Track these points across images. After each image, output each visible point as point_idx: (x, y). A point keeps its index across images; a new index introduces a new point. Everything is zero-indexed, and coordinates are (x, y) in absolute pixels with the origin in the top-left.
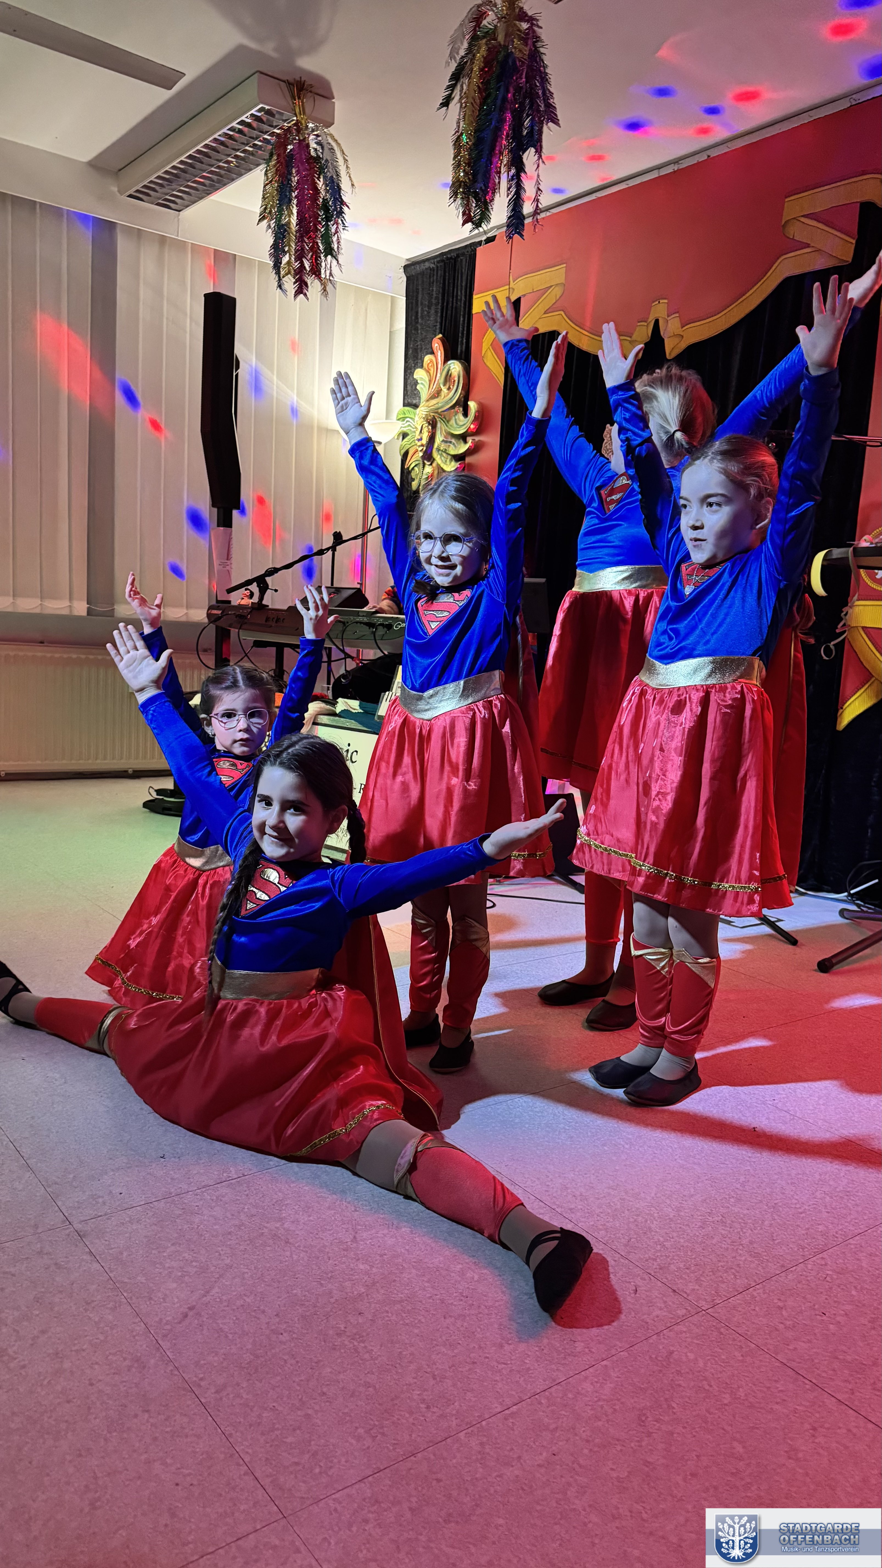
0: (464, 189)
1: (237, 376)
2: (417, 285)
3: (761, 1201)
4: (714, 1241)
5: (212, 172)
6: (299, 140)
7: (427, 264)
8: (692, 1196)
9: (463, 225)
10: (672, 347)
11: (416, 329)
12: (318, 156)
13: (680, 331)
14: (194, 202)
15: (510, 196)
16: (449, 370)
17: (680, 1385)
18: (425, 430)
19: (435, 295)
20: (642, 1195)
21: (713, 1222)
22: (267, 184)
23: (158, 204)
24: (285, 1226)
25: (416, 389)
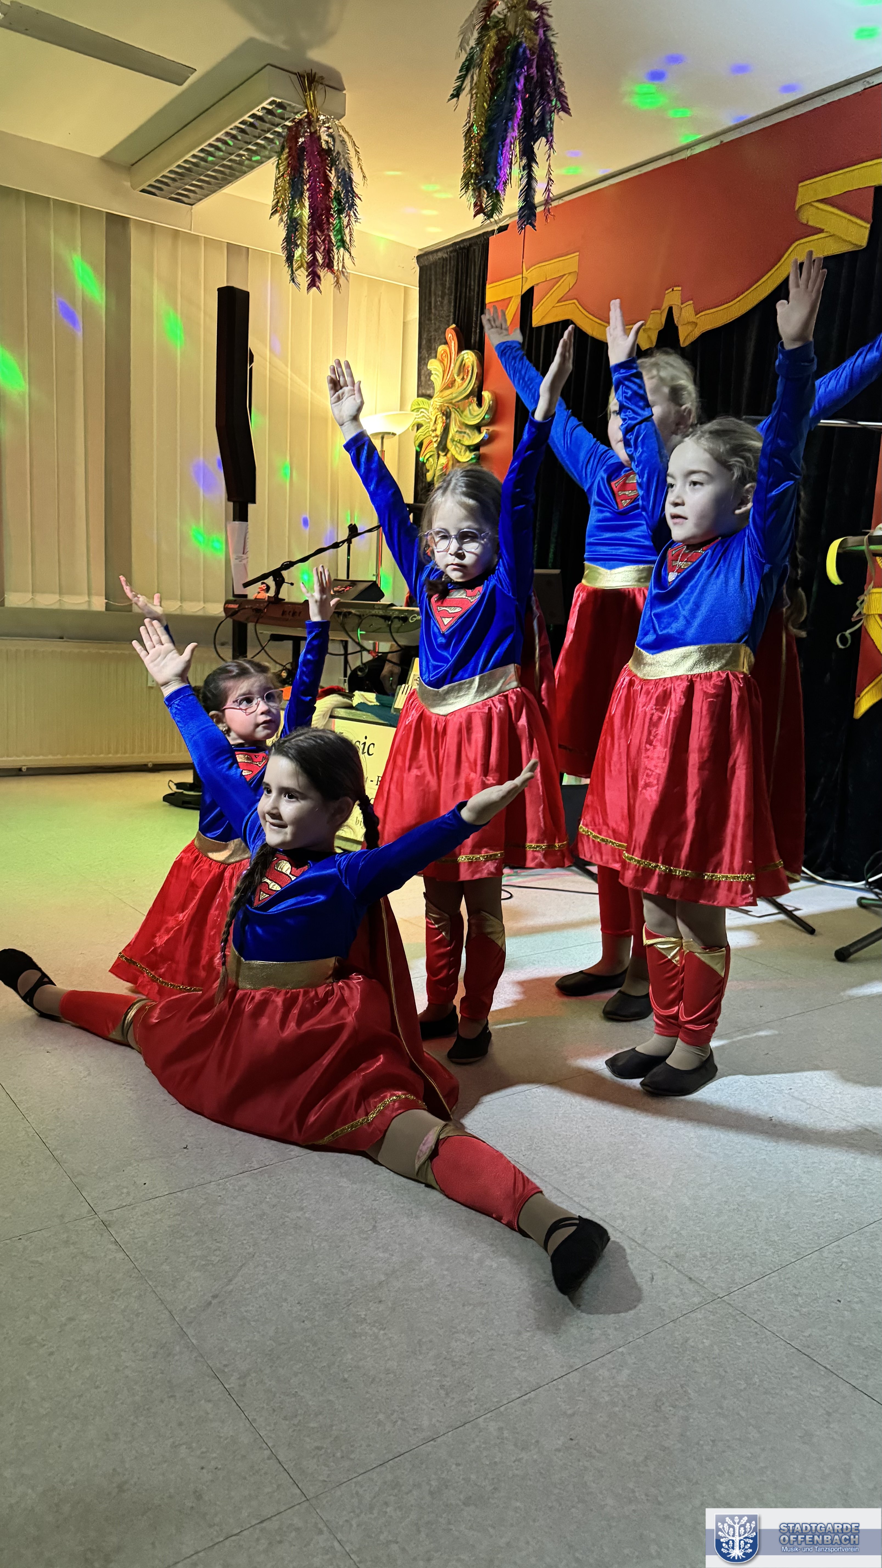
0: (475, 180)
1: (251, 369)
2: (431, 275)
3: (777, 1190)
4: (730, 1229)
5: (223, 166)
6: (310, 132)
7: (440, 255)
8: (709, 1184)
9: (475, 216)
10: (686, 335)
11: (430, 319)
12: (330, 149)
13: (693, 318)
14: (206, 196)
15: (522, 187)
16: (463, 360)
17: (695, 1372)
18: (439, 421)
19: (448, 285)
20: (659, 1184)
21: (729, 1211)
22: (279, 178)
23: (171, 199)
24: (307, 1215)
25: (430, 379)
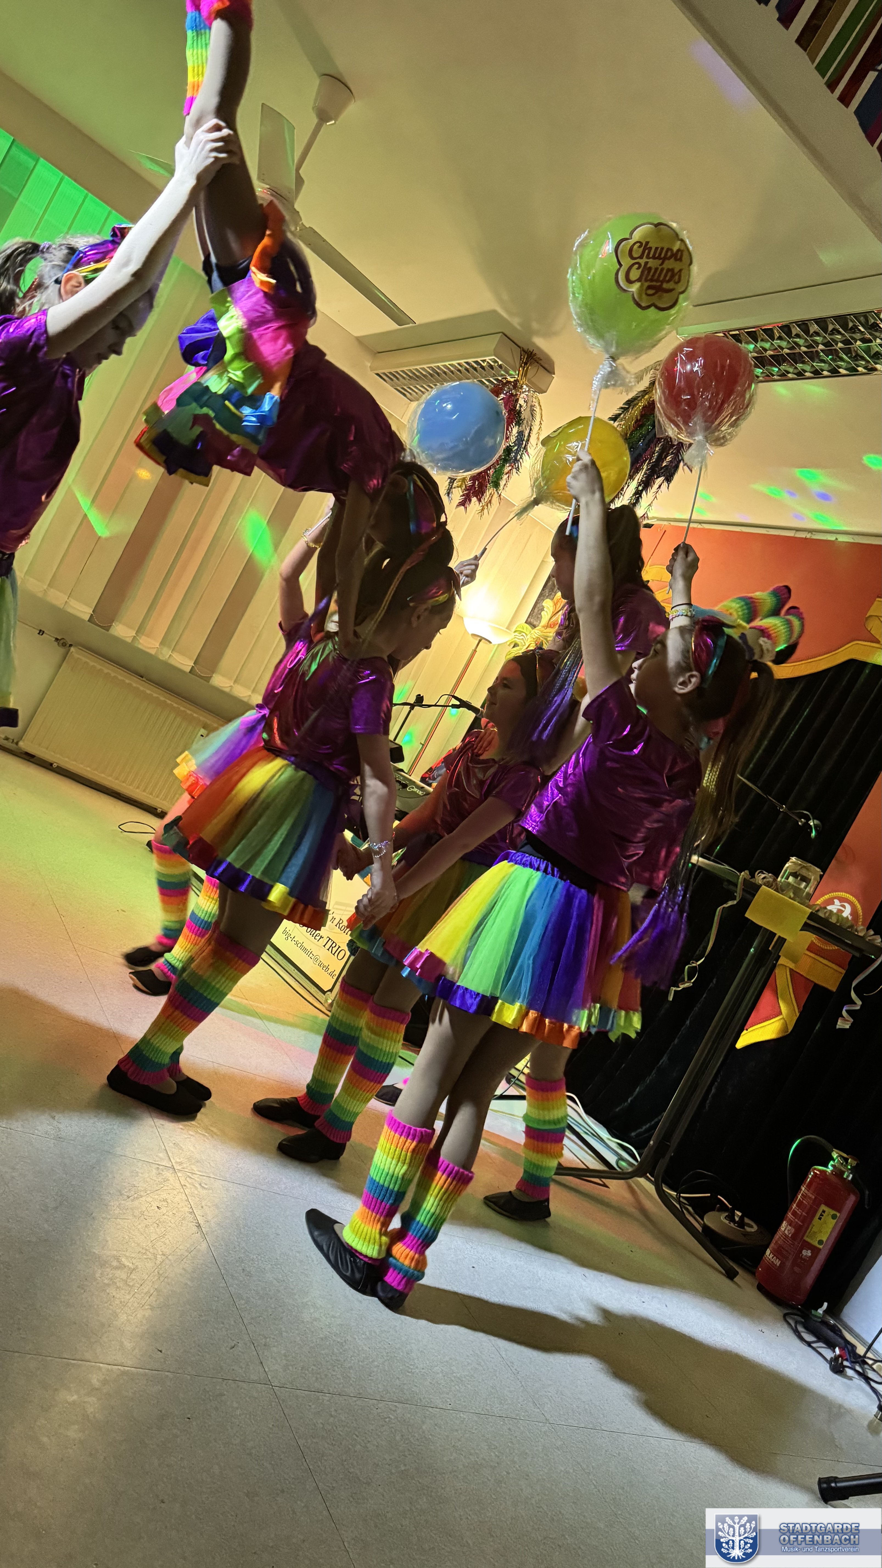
3: (385, 1349)
4: (323, 1352)
6: (512, 394)
21: (334, 1341)
23: (398, 390)
25: (540, 614)
